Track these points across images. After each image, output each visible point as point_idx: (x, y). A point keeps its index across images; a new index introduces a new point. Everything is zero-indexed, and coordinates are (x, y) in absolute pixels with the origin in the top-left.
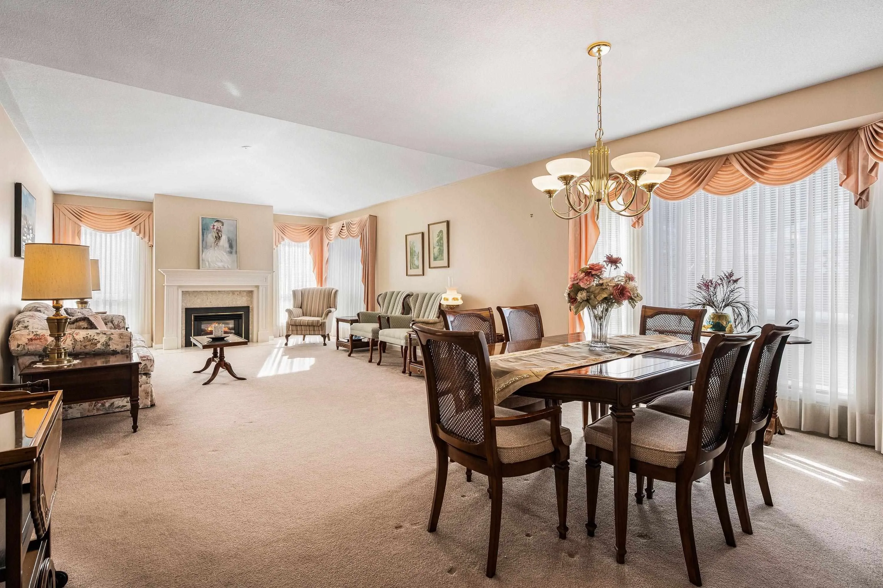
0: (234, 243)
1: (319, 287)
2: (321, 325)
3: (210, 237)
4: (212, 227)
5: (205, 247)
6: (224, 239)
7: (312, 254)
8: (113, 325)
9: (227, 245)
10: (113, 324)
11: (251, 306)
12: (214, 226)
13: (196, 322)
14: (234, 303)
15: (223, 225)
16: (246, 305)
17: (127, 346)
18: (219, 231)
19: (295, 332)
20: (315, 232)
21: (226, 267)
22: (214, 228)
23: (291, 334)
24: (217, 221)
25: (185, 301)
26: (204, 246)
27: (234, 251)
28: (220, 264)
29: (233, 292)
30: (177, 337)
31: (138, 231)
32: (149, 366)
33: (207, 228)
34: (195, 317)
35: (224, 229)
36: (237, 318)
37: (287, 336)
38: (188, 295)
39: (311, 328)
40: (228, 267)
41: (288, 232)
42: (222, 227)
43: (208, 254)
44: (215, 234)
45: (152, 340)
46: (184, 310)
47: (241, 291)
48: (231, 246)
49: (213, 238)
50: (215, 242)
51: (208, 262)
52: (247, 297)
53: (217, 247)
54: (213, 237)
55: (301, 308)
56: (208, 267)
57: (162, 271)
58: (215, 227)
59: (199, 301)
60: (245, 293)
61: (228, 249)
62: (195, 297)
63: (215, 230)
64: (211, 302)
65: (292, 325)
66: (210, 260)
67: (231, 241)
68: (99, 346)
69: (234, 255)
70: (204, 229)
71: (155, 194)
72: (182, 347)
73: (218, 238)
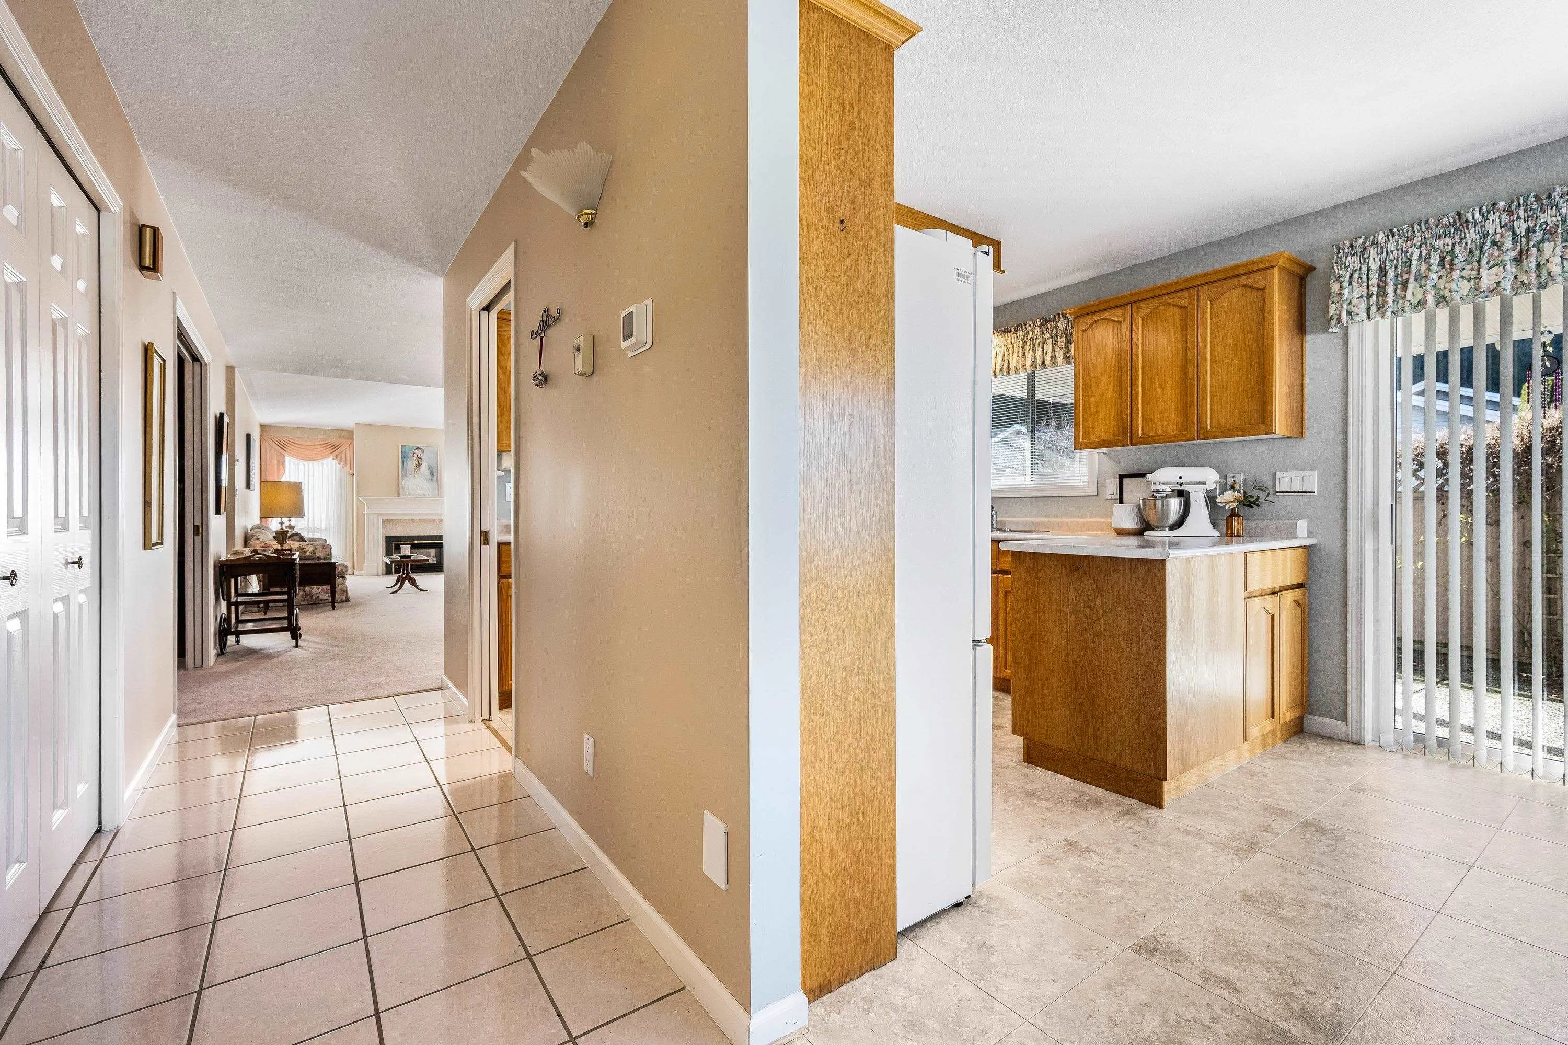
0: (434, 470)
3: (411, 464)
4: (412, 455)
5: (405, 474)
6: (424, 466)
9: (427, 473)
12: (414, 453)
13: (396, 550)
14: (427, 532)
15: (423, 452)
16: (438, 534)
17: (328, 555)
18: (419, 458)
21: (425, 494)
24: (418, 449)
25: (385, 529)
27: (435, 477)
28: (420, 492)
30: (377, 563)
31: (339, 459)
32: (344, 571)
34: (395, 544)
35: (425, 457)
36: (438, 546)
38: (388, 524)
40: (428, 495)
42: (422, 454)
43: (408, 481)
44: (415, 462)
45: (354, 568)
46: (384, 538)
48: (432, 473)
50: (415, 470)
51: (408, 490)
53: (417, 474)
54: (413, 464)
56: (408, 495)
57: (363, 499)
58: (416, 455)
59: (399, 529)
61: (429, 477)
62: (396, 525)
63: (415, 457)
64: (411, 530)
66: (410, 488)
67: (432, 468)
68: (308, 553)
71: (356, 423)
72: (382, 574)
73: (419, 465)
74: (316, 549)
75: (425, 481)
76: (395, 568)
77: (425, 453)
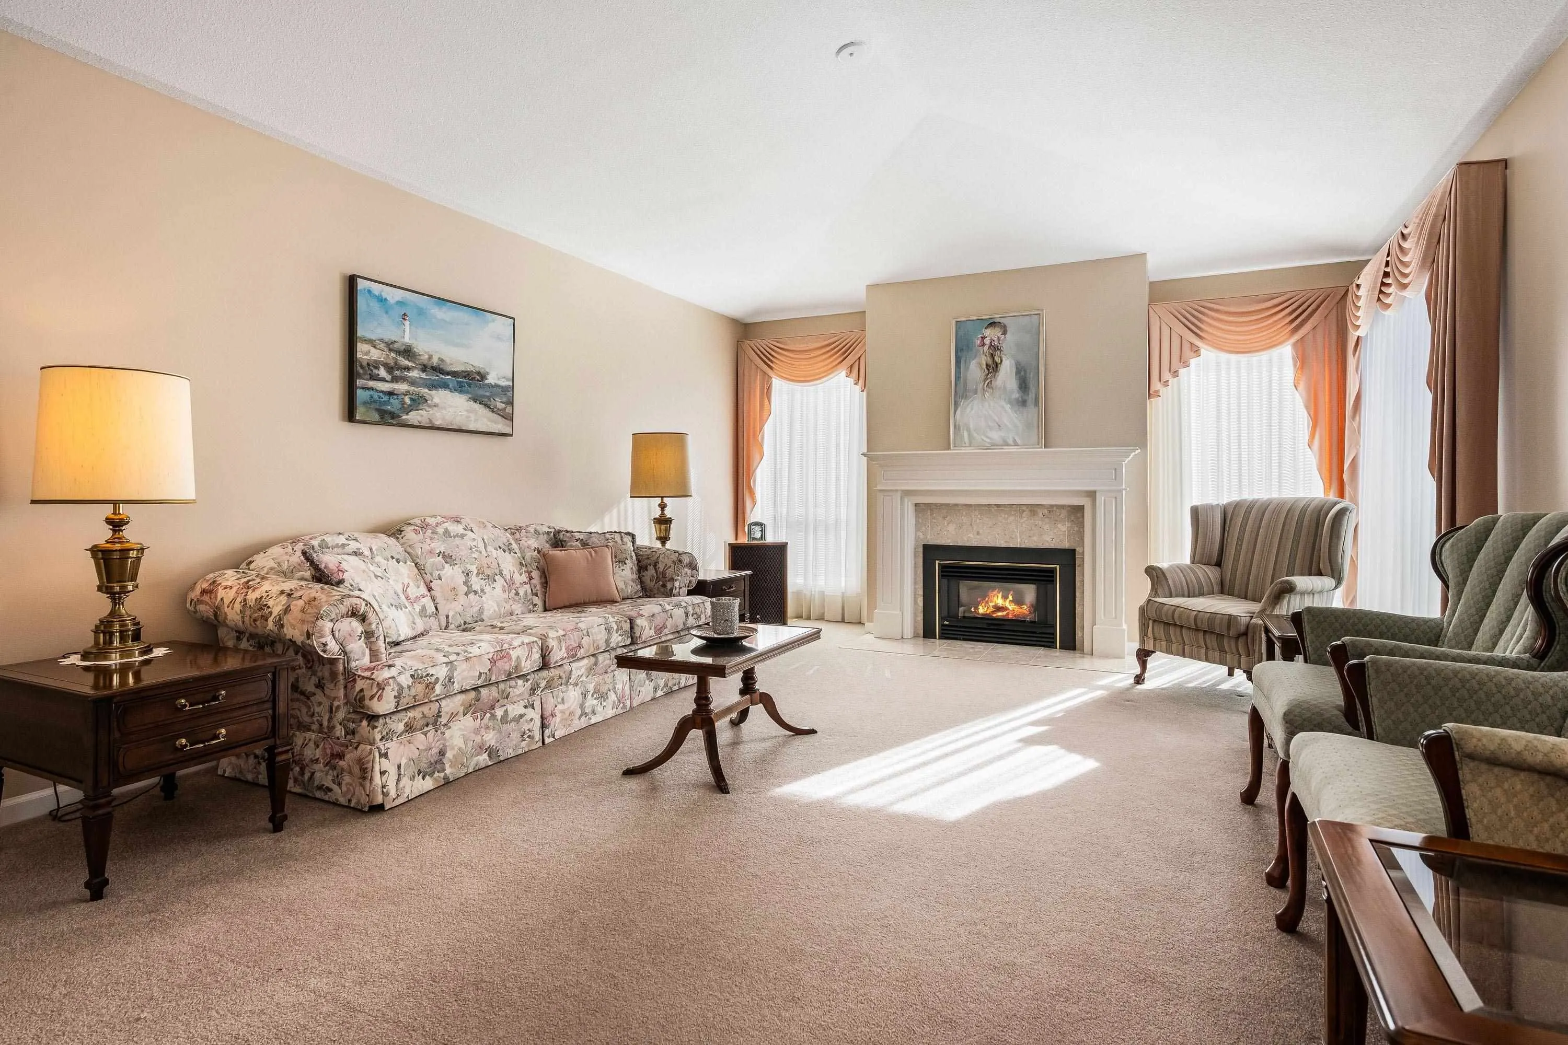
0: (1031, 375)
1: (1332, 497)
2: (1245, 634)
3: (975, 369)
4: (978, 342)
5: (963, 393)
6: (1007, 367)
9: (1013, 384)
11: (1079, 550)
12: (983, 338)
13: (945, 581)
14: (1035, 538)
15: (1005, 333)
16: (1066, 545)
18: (995, 348)
19: (1164, 644)
21: (1011, 442)
22: (984, 345)
24: (992, 324)
25: (924, 528)
26: (960, 392)
27: (1032, 395)
28: (996, 436)
29: (1033, 509)
30: (902, 611)
31: (855, 374)
33: (968, 346)
34: (943, 568)
35: (1009, 342)
36: (1043, 579)
37: (1143, 656)
38: (927, 514)
39: (1212, 641)
40: (1015, 441)
41: (1210, 325)
42: (1003, 337)
43: (968, 409)
44: (984, 360)
46: (921, 549)
47: (1052, 506)
48: (1023, 385)
49: (981, 368)
50: (985, 379)
51: (969, 430)
52: (1069, 524)
53: (989, 390)
54: (980, 364)
55: (1219, 564)
56: (967, 445)
57: (870, 457)
58: (987, 341)
59: (952, 528)
60: (1064, 513)
61: (1016, 395)
62: (944, 518)
63: (986, 348)
64: (978, 533)
65: (1154, 621)
66: (972, 426)
67: (1025, 371)
69: (1031, 410)
70: (962, 350)
71: (868, 285)
72: (916, 636)
73: (993, 367)
75: (1008, 407)
76: (941, 625)
77: (1008, 335)
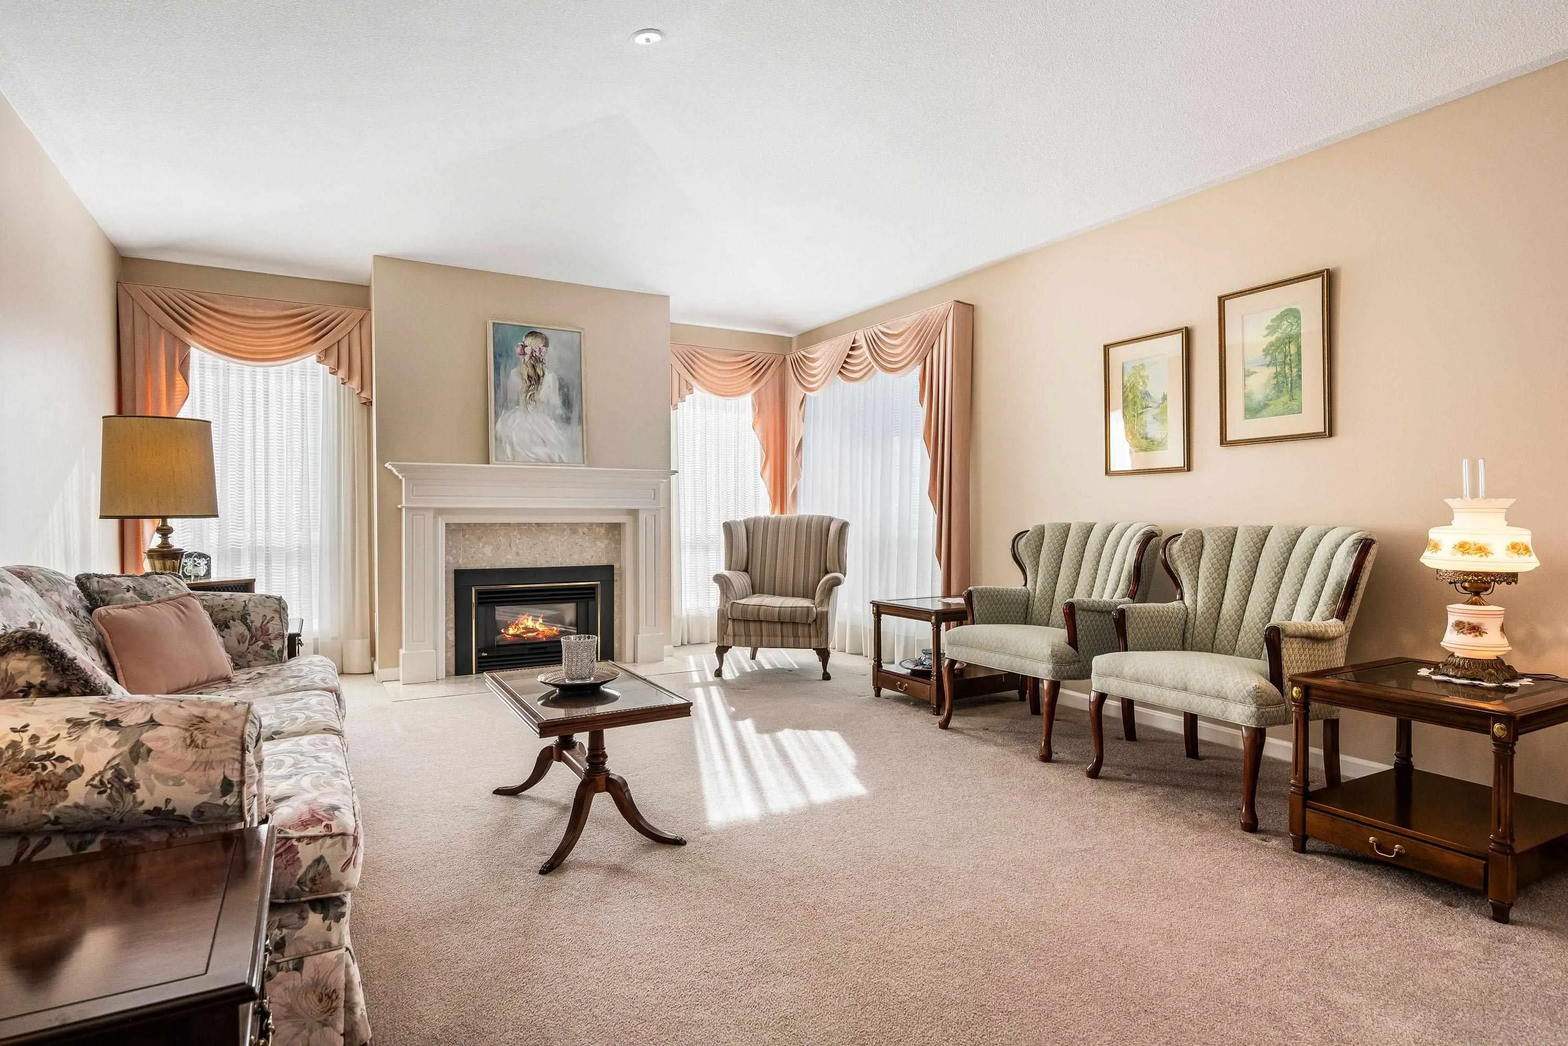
0: (574, 394)
1: (777, 514)
2: (815, 620)
3: (516, 378)
4: (518, 350)
5: (504, 403)
6: (549, 382)
7: (758, 427)
8: (249, 629)
9: (556, 400)
10: (246, 625)
11: (616, 566)
12: (524, 346)
13: (482, 609)
14: (576, 557)
15: (546, 345)
16: (604, 562)
17: (227, 786)
18: (536, 360)
19: (743, 638)
20: (769, 367)
21: (557, 460)
22: (524, 354)
23: (730, 644)
24: (533, 334)
25: (454, 551)
26: (501, 401)
27: (575, 414)
28: (541, 451)
29: (573, 528)
30: (436, 648)
31: (333, 360)
32: (335, 869)
33: (507, 351)
34: (479, 593)
35: (551, 355)
36: (583, 597)
37: (721, 651)
38: (460, 535)
39: (789, 629)
40: (560, 457)
41: (700, 368)
42: (544, 349)
43: (510, 422)
44: (526, 370)
45: (373, 654)
46: (452, 576)
47: (591, 524)
48: (567, 402)
49: (523, 379)
50: (527, 391)
51: (511, 444)
52: (606, 542)
53: (532, 403)
54: (521, 374)
55: (746, 570)
56: (511, 459)
57: (394, 466)
58: (528, 350)
59: (488, 550)
60: (602, 531)
61: (560, 411)
62: (479, 539)
63: (527, 358)
64: (518, 554)
65: (734, 620)
66: (514, 439)
67: (568, 388)
69: (575, 428)
70: (500, 356)
71: (375, 256)
72: (448, 674)
73: (535, 380)
74: (138, 753)
75: (552, 423)
76: (479, 658)
77: (550, 348)
